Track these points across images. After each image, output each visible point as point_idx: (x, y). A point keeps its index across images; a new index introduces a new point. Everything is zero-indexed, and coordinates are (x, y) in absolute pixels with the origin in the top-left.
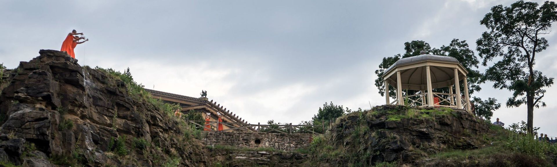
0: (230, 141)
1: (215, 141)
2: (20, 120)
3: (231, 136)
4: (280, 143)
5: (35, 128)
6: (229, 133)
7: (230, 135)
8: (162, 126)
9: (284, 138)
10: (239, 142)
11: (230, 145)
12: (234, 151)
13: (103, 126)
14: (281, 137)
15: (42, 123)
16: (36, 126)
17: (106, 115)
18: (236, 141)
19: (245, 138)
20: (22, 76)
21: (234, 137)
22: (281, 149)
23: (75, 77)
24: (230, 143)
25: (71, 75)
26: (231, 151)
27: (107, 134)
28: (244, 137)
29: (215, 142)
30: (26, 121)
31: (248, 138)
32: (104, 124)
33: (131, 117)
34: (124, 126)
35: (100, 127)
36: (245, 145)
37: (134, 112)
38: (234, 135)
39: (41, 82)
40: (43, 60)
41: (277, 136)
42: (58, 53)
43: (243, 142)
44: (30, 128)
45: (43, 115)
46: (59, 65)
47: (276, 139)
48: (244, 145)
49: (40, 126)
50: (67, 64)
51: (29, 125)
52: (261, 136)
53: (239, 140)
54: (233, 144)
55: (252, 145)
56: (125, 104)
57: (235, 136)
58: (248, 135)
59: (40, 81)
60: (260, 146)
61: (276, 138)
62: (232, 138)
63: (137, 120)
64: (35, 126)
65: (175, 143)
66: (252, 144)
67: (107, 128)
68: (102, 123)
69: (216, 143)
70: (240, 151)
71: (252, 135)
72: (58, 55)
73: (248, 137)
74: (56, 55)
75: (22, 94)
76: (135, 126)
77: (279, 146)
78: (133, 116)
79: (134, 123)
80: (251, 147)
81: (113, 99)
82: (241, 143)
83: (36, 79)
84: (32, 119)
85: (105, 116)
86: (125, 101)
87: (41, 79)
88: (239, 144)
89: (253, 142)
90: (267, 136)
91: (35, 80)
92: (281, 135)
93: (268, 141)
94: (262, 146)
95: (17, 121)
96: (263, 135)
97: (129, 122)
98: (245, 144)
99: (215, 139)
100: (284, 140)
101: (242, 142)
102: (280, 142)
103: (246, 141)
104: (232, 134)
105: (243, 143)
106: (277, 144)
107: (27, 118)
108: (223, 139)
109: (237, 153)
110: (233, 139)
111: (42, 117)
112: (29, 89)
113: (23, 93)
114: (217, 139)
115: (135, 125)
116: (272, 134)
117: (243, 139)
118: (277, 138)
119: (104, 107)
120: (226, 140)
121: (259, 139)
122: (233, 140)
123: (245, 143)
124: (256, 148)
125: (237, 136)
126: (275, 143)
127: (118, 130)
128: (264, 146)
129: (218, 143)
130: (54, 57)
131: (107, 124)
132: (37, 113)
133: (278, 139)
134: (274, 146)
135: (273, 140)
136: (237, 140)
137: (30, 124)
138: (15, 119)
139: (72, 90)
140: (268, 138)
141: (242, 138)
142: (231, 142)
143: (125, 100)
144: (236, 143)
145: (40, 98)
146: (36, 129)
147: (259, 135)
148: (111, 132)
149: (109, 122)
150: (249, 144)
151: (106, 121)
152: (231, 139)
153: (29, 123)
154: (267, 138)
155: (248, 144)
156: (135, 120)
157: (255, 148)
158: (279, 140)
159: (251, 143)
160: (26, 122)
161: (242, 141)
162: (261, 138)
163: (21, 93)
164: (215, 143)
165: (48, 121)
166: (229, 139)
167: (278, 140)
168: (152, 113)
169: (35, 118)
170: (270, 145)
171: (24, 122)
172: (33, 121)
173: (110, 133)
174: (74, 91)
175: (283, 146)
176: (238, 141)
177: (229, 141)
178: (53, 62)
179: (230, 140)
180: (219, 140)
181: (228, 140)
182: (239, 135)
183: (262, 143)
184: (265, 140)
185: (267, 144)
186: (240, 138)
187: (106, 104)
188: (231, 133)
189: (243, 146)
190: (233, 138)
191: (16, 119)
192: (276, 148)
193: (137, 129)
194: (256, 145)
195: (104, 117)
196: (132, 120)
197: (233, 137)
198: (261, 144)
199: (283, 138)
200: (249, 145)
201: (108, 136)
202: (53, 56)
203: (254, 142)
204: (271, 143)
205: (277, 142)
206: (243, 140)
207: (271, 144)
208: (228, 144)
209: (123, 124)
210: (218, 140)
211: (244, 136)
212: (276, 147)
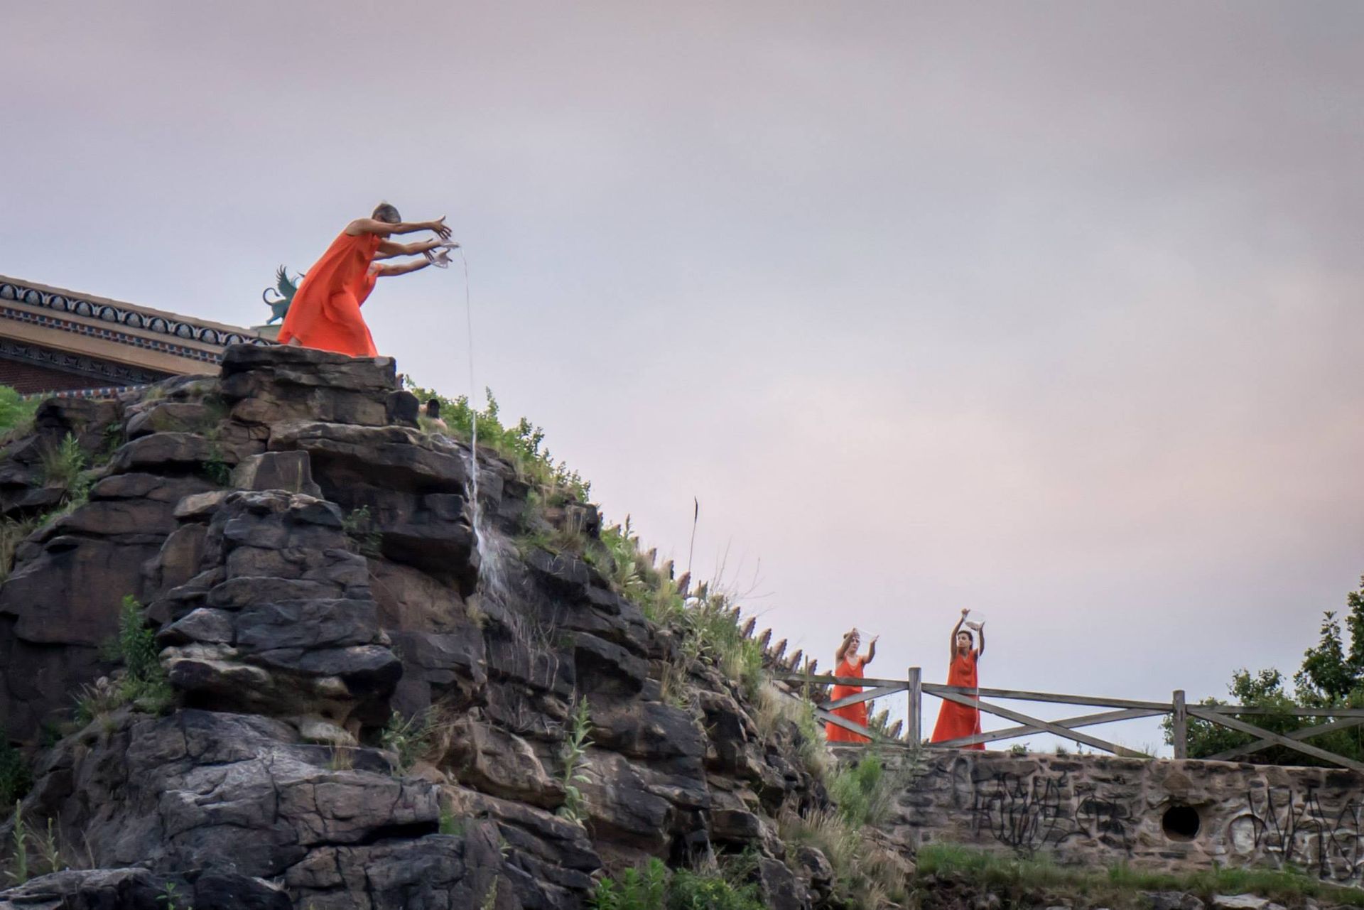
0: (1006, 816)
1: (907, 811)
2: (262, 828)
3: (1008, 783)
4: (1326, 835)
5: (379, 888)
6: (996, 761)
7: (1001, 777)
8: (758, 769)
9: (1351, 801)
10: (1064, 824)
11: (1006, 841)
12: (1049, 891)
13: (519, 806)
14: (1336, 790)
15: (414, 854)
16: (381, 874)
17: (528, 735)
18: (1041, 818)
19: (1098, 794)
20: (116, 510)
21: (1030, 789)
22: (1333, 876)
23: (452, 521)
24: (1002, 827)
25: (421, 507)
26: (1030, 891)
27: (547, 860)
28: (1091, 789)
29: (903, 819)
30: (307, 838)
31: (1118, 796)
32: (521, 791)
33: (649, 736)
34: (619, 796)
35: (507, 815)
36: (1102, 846)
37: (658, 703)
38: (1027, 774)
39: (309, 574)
40: (249, 409)
41: (1310, 784)
42: (344, 369)
43: (1089, 821)
44: (341, 886)
45: (406, 807)
46: (361, 451)
47: (1302, 807)
48: (1093, 845)
49: (407, 875)
50: (406, 441)
51: (333, 865)
52: (1205, 783)
53: (1060, 812)
54: (1021, 837)
55: (1146, 845)
56: (622, 655)
57: (1036, 779)
58: (1117, 779)
59: (302, 567)
60: (1199, 848)
61: (1298, 800)
62: (1014, 797)
63: (684, 755)
64: (374, 871)
65: (821, 877)
66: (1143, 840)
67: (542, 820)
68: (505, 782)
69: (915, 824)
70: (1091, 891)
71: (1146, 774)
72: (346, 384)
73: (1120, 790)
74: (334, 383)
75: (212, 652)
76: (684, 795)
77: (1321, 856)
78: (661, 731)
79: (669, 778)
80: (1137, 858)
81: (559, 625)
82: (1077, 828)
83: (274, 554)
84: (343, 826)
85: (521, 741)
86: (618, 637)
87: (313, 555)
88: (1062, 838)
89: (1150, 826)
90: (1241, 784)
91: (274, 558)
92: (1333, 780)
93: (1252, 818)
94: (1208, 853)
95: (252, 834)
96: (1218, 781)
97: (640, 770)
98: (1104, 840)
99: (904, 802)
100: (1354, 816)
101: (1079, 820)
102: (1328, 828)
103: (1104, 818)
104: (1016, 771)
105: (1085, 833)
106: (1308, 837)
107: (305, 816)
108: (957, 799)
109: (1073, 900)
110: (1020, 801)
111: (405, 815)
112: (243, 616)
113: (216, 643)
114: (920, 798)
115: (677, 791)
116: (1273, 770)
117: (1085, 801)
118: (1308, 799)
119: (521, 681)
120: (974, 809)
121: (1192, 802)
122: (1025, 810)
123: (1103, 826)
124: (1172, 862)
125: (1049, 781)
126: (1296, 829)
127: (596, 827)
128: (1222, 850)
129: (922, 830)
130: (318, 393)
131: (532, 790)
132: (364, 786)
133: (1315, 806)
134: (1287, 855)
135: (1285, 812)
136: (1051, 811)
137: (336, 859)
138: (233, 824)
139: (428, 606)
140: (1250, 800)
141: (1078, 795)
142: (1012, 819)
143: (621, 631)
144: (1043, 831)
145: (334, 683)
146: (387, 892)
147: (1190, 775)
148: (563, 843)
149: (542, 777)
150: (1129, 835)
151: (530, 772)
152: (1008, 800)
153: (333, 850)
154: (1243, 800)
155: (1118, 838)
156: (675, 754)
157: (1164, 865)
158: (1321, 813)
159: (1142, 828)
160: (305, 842)
161: (1082, 816)
162: (1206, 796)
163: (202, 642)
164: (907, 827)
165: (452, 847)
166: (998, 803)
167: (1312, 813)
168: (709, 694)
169: (363, 822)
170: (1262, 847)
171: (294, 843)
172: (354, 838)
173: (558, 847)
174: (435, 609)
175: (1345, 854)
176: (1057, 815)
177: (996, 817)
178: (328, 434)
179: (1002, 810)
180: (931, 809)
181: (989, 807)
182: (1057, 774)
183: (1211, 831)
184: (1233, 811)
185: (1244, 838)
186: (1068, 798)
187: (533, 661)
188: (1010, 764)
189: (1088, 850)
190: (1024, 795)
191: (243, 822)
192: (1304, 865)
193: (689, 816)
194: (1168, 841)
195: (516, 747)
196: (652, 759)
197: (1020, 792)
198: (1201, 837)
199: (1344, 802)
200: (1128, 845)
201: (551, 866)
202: (312, 388)
203: (1158, 825)
204: (1271, 831)
205: (1309, 827)
206: (1088, 807)
207: (1267, 842)
208: (987, 832)
209: (616, 784)
210: (922, 810)
211: (1091, 782)
212: (1299, 860)
